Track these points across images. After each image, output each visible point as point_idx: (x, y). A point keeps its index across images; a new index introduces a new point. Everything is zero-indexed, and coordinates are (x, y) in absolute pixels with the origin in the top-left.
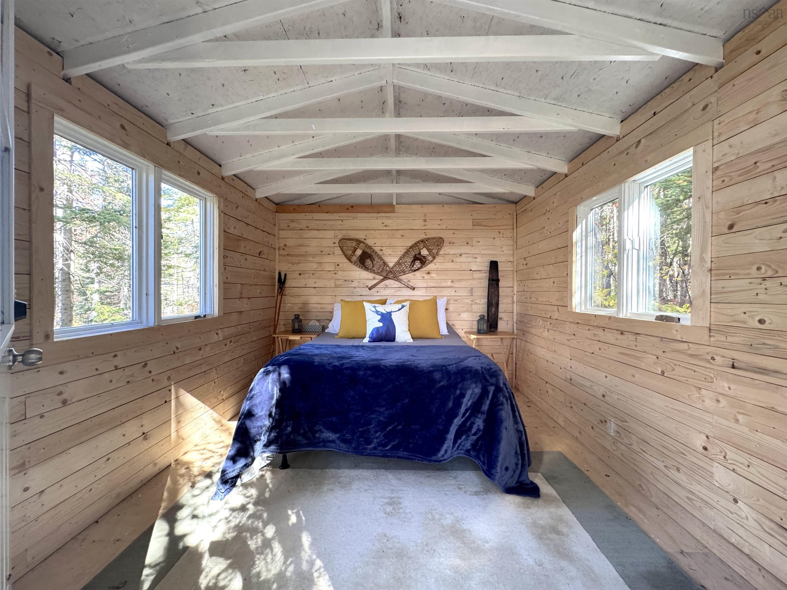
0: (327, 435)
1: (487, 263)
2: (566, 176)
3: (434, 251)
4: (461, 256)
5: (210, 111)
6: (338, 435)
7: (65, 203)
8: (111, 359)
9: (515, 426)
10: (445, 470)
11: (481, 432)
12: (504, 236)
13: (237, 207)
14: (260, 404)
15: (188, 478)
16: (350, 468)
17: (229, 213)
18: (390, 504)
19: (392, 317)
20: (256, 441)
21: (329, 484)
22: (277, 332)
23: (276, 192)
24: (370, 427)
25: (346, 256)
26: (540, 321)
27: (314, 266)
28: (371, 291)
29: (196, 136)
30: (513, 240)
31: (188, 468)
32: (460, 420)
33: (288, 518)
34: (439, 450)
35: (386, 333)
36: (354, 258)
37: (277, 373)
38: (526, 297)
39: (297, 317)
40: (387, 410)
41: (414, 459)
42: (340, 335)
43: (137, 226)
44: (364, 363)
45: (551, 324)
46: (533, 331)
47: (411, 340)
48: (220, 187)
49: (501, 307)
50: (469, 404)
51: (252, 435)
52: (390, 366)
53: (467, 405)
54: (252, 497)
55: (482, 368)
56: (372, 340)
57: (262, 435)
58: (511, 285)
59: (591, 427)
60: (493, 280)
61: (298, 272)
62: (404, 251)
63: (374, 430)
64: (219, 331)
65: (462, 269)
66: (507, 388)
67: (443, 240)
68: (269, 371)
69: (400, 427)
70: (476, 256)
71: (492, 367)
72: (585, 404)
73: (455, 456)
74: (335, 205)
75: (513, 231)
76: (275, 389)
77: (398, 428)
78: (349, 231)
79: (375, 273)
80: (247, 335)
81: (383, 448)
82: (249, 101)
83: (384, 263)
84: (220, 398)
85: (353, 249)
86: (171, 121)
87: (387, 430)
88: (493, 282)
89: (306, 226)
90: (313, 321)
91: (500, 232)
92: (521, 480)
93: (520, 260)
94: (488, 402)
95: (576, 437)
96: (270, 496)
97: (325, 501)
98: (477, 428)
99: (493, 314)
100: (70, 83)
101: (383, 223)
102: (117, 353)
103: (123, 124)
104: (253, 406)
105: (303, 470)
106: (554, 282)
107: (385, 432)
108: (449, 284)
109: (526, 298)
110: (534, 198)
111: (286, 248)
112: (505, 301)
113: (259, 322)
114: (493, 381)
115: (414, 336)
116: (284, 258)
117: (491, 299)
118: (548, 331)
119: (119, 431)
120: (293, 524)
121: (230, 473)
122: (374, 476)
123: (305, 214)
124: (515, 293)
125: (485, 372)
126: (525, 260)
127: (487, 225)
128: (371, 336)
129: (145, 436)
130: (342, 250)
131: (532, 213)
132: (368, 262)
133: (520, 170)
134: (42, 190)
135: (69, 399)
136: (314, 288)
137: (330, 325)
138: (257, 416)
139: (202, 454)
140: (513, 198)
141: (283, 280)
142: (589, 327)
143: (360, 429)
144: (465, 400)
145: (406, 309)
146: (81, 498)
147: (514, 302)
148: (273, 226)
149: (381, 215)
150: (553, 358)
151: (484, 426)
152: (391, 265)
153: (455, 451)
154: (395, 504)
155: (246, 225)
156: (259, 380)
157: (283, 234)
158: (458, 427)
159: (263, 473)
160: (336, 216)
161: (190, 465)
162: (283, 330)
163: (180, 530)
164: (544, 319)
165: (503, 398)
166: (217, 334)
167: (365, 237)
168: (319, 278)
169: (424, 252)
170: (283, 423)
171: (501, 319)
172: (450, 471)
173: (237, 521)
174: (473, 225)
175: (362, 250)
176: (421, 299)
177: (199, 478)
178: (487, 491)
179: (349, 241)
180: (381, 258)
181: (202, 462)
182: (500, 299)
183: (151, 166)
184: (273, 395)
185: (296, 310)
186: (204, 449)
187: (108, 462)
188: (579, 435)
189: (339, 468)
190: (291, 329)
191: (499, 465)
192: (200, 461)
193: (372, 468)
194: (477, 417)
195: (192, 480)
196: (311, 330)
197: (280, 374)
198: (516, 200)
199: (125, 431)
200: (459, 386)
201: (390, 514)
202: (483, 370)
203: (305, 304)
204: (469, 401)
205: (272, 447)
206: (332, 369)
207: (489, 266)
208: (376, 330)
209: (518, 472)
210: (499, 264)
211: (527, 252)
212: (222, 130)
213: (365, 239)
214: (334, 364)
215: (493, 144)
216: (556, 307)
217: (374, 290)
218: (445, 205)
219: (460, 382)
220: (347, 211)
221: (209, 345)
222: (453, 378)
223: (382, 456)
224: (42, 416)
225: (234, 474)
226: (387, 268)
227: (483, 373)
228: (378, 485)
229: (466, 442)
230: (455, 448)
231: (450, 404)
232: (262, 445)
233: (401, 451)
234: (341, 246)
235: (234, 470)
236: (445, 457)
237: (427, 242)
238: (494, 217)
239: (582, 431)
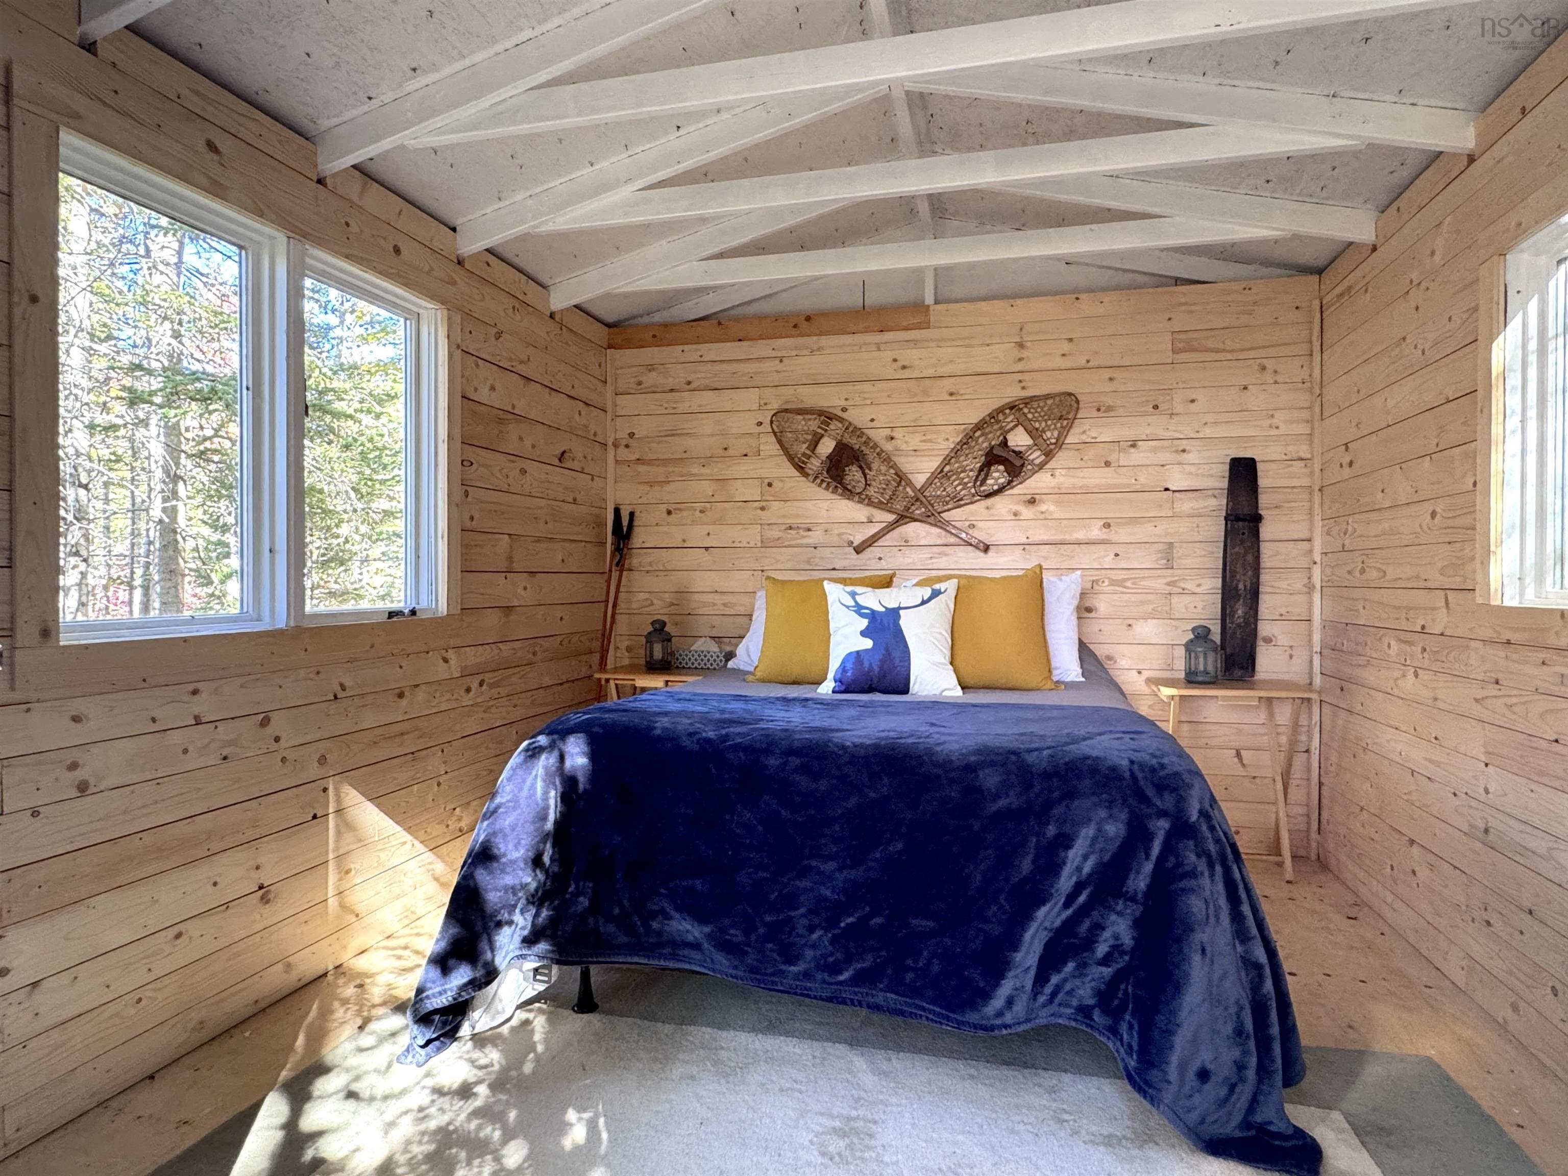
0: (681, 928)
1: (1221, 467)
2: (1471, 159)
3: (1049, 434)
4: (1133, 446)
5: (411, 86)
6: (707, 929)
7: (166, 364)
8: (186, 698)
9: (1240, 949)
10: (1026, 1067)
11: (1127, 958)
12: (1280, 378)
13: (498, 335)
14: (513, 830)
15: (357, 1008)
16: (753, 1030)
17: (477, 350)
18: (841, 1133)
19: (901, 622)
20: (499, 924)
21: (687, 1062)
22: (610, 665)
23: (600, 291)
24: (793, 914)
25: (791, 458)
26: (1393, 643)
27: (707, 488)
28: (861, 556)
29: (386, 155)
30: (1311, 391)
31: (361, 986)
32: (1059, 914)
33: (564, 1127)
34: (986, 996)
35: (881, 668)
36: (815, 464)
37: (556, 753)
38: (1349, 568)
39: (657, 626)
40: (840, 869)
41: (916, 1014)
42: (759, 674)
43: (251, 386)
44: (782, 735)
45: (1424, 650)
46: (1370, 676)
47: (958, 692)
48: (453, 283)
49: (1268, 604)
50: (1087, 869)
51: (489, 908)
52: (856, 746)
53: (1079, 869)
54: (490, 1069)
55: (1132, 762)
56: (843, 688)
57: (517, 911)
58: (1305, 535)
59: (1549, 991)
60: (1238, 519)
61: (663, 508)
62: (958, 439)
63: (804, 921)
64: (451, 654)
65: (1138, 488)
66: (1212, 828)
67: (1077, 401)
68: (540, 747)
69: (878, 920)
70: (1184, 444)
71: (1165, 761)
72: (1531, 912)
73: (1042, 1021)
74: (761, 318)
75: (1311, 362)
76: (552, 793)
77: (872, 922)
78: (800, 389)
79: (871, 504)
80: (527, 668)
81: (830, 976)
82: (499, 48)
83: (896, 474)
84: (453, 826)
85: (810, 437)
86: (325, 123)
87: (842, 925)
88: (1241, 524)
89: (684, 381)
90: (703, 639)
91: (1264, 368)
92: (1258, 1118)
93: (1331, 454)
94: (1148, 867)
95: (1500, 1020)
96: (534, 1072)
97: (670, 1101)
98: (1112, 942)
99: (1239, 625)
100: (95, 54)
101: (895, 360)
102: (199, 685)
103: (213, 139)
104: (494, 834)
105: (630, 1020)
106: (1433, 514)
107: (837, 931)
108: (1096, 532)
109: (1349, 572)
110: (1374, 249)
111: (633, 443)
112: (1283, 585)
113: (559, 639)
114: (1167, 802)
115: (970, 681)
116: (628, 469)
117: (1233, 577)
118: (1416, 675)
119: (203, 872)
120: (577, 1148)
121: (434, 995)
122: (814, 1057)
123: (681, 347)
124: (1318, 559)
125: (1140, 775)
126: (1347, 449)
127: (1222, 346)
128: (839, 676)
129: (264, 894)
130: (780, 442)
131: (1368, 295)
132: (853, 474)
133: (1315, 157)
134: (34, 299)
135: (92, 782)
136: (707, 548)
137: (741, 650)
138: (504, 860)
139: (399, 958)
140: (1307, 257)
141: (625, 529)
142: (1542, 655)
143: (768, 919)
144: (1074, 855)
145: (946, 602)
146: (117, 1015)
147: (1314, 587)
148: (600, 384)
149: (889, 336)
150: (1426, 759)
151: (1134, 938)
152: (919, 480)
153: (1044, 1006)
154: (857, 1134)
155: (522, 382)
156: (513, 769)
157: (626, 404)
158: (1050, 935)
159: (531, 1016)
160: (763, 348)
161: (368, 981)
162: (626, 662)
163: (311, 1120)
164: (1405, 636)
165: (1199, 856)
166: (446, 660)
167: (843, 403)
168: (720, 521)
169: (1019, 439)
170: (570, 886)
171: (1268, 640)
172: (1040, 1071)
173: (446, 1118)
174: (1174, 351)
175: (836, 439)
176: (997, 575)
177: (381, 1011)
178: (1145, 1139)
179: (800, 417)
180: (888, 460)
181: (394, 975)
182: (1264, 578)
183: (281, 238)
184: (546, 809)
185: (659, 610)
186: (406, 948)
187: (178, 942)
188: (1509, 1014)
189: (723, 1025)
190: (643, 662)
191: (1174, 1059)
192: (392, 973)
193: (813, 1037)
194: (1110, 909)
195: (365, 1014)
196: (696, 665)
197: (562, 758)
198: (1321, 262)
199: (220, 875)
200: (1057, 811)
201: (837, 1159)
202: (1136, 768)
203: (682, 593)
204: (1085, 857)
205: (542, 947)
206: (696, 747)
207: (1227, 474)
208: (852, 660)
209: (1245, 1093)
210: (1260, 467)
211: (1354, 423)
212: (439, 131)
213: (844, 410)
214: (704, 735)
215: (1209, 85)
216: (1441, 594)
217: (870, 553)
218: (1083, 296)
219: (1059, 801)
220: (794, 331)
221: (423, 687)
222: (1037, 788)
223: (829, 1000)
224: (35, 814)
225: (444, 1001)
226: (908, 489)
227: (1132, 774)
228: (821, 1082)
229: (1077, 982)
230: (1042, 999)
231: (1026, 865)
232: (517, 939)
233: (881, 990)
234: (776, 430)
235: (445, 991)
236: (1008, 1018)
237: (1026, 410)
238: (1245, 319)
239: (1522, 1004)
